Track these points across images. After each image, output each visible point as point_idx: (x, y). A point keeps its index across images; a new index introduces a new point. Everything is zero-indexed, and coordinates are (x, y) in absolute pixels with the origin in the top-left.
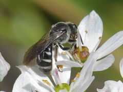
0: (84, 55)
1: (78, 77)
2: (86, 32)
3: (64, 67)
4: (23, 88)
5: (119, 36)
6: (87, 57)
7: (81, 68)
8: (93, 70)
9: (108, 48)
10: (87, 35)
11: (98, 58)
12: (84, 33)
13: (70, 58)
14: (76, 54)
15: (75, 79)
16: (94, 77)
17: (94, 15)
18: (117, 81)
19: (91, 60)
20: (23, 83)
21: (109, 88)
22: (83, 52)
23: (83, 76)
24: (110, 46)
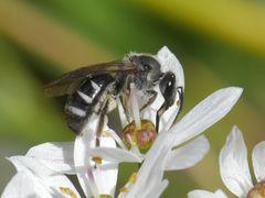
0: (146, 139)
1: (134, 182)
3: (104, 162)
5: (218, 99)
6: (151, 141)
7: (140, 165)
8: (163, 169)
9: (194, 123)
11: (175, 144)
13: (118, 145)
14: (129, 136)
15: (127, 186)
16: (166, 182)
17: (166, 56)
18: (213, 191)
19: (161, 147)
20: (20, 194)
22: (142, 131)
23: (144, 180)
24: (199, 119)
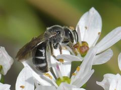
0: (84, 50)
1: (79, 70)
2: (86, 28)
3: (65, 61)
4: (26, 81)
5: (117, 31)
6: (86, 52)
7: (81, 62)
8: (92, 64)
9: (106, 43)
10: (87, 31)
11: (97, 53)
12: (84, 29)
13: (71, 53)
14: (76, 49)
15: (75, 72)
16: (93, 71)
17: (93, 12)
18: (116, 74)
19: (91, 54)
20: (26, 76)
21: (107, 80)
22: (83, 46)
23: (83, 70)
24: (109, 41)
